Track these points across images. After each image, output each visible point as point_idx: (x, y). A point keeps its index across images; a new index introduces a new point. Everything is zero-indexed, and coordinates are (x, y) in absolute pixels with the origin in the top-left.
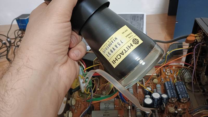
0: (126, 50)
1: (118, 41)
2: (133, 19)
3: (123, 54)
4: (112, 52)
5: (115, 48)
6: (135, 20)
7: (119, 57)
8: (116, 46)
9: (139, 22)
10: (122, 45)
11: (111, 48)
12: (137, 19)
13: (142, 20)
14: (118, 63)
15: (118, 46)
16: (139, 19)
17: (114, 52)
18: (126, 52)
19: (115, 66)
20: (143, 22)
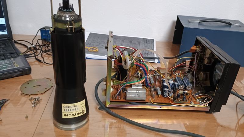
0: (76, 114)
1: (76, 108)
2: (145, 42)
3: (73, 116)
4: (69, 110)
5: (72, 110)
6: (146, 43)
7: (70, 115)
8: (73, 110)
9: (150, 44)
10: (76, 110)
11: (70, 109)
12: (148, 42)
13: (152, 44)
14: (67, 117)
15: (74, 110)
16: (150, 43)
17: (70, 112)
18: (75, 115)
19: (63, 117)
20: (154, 45)
